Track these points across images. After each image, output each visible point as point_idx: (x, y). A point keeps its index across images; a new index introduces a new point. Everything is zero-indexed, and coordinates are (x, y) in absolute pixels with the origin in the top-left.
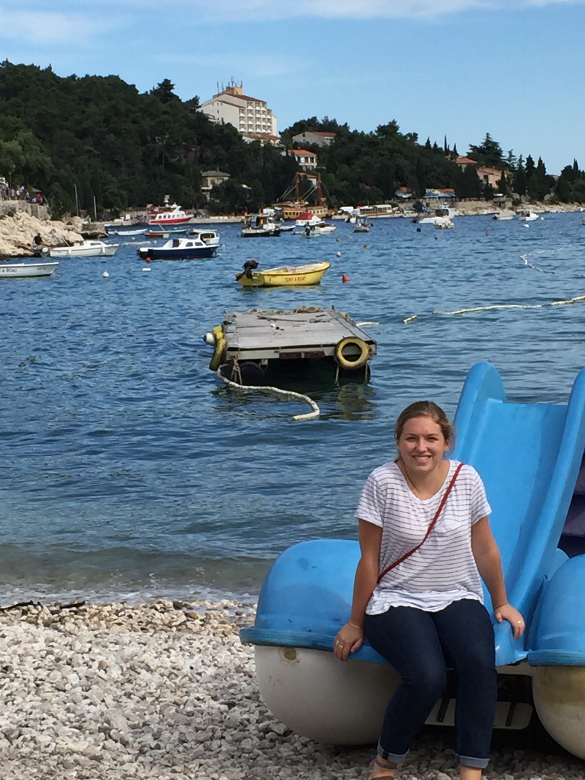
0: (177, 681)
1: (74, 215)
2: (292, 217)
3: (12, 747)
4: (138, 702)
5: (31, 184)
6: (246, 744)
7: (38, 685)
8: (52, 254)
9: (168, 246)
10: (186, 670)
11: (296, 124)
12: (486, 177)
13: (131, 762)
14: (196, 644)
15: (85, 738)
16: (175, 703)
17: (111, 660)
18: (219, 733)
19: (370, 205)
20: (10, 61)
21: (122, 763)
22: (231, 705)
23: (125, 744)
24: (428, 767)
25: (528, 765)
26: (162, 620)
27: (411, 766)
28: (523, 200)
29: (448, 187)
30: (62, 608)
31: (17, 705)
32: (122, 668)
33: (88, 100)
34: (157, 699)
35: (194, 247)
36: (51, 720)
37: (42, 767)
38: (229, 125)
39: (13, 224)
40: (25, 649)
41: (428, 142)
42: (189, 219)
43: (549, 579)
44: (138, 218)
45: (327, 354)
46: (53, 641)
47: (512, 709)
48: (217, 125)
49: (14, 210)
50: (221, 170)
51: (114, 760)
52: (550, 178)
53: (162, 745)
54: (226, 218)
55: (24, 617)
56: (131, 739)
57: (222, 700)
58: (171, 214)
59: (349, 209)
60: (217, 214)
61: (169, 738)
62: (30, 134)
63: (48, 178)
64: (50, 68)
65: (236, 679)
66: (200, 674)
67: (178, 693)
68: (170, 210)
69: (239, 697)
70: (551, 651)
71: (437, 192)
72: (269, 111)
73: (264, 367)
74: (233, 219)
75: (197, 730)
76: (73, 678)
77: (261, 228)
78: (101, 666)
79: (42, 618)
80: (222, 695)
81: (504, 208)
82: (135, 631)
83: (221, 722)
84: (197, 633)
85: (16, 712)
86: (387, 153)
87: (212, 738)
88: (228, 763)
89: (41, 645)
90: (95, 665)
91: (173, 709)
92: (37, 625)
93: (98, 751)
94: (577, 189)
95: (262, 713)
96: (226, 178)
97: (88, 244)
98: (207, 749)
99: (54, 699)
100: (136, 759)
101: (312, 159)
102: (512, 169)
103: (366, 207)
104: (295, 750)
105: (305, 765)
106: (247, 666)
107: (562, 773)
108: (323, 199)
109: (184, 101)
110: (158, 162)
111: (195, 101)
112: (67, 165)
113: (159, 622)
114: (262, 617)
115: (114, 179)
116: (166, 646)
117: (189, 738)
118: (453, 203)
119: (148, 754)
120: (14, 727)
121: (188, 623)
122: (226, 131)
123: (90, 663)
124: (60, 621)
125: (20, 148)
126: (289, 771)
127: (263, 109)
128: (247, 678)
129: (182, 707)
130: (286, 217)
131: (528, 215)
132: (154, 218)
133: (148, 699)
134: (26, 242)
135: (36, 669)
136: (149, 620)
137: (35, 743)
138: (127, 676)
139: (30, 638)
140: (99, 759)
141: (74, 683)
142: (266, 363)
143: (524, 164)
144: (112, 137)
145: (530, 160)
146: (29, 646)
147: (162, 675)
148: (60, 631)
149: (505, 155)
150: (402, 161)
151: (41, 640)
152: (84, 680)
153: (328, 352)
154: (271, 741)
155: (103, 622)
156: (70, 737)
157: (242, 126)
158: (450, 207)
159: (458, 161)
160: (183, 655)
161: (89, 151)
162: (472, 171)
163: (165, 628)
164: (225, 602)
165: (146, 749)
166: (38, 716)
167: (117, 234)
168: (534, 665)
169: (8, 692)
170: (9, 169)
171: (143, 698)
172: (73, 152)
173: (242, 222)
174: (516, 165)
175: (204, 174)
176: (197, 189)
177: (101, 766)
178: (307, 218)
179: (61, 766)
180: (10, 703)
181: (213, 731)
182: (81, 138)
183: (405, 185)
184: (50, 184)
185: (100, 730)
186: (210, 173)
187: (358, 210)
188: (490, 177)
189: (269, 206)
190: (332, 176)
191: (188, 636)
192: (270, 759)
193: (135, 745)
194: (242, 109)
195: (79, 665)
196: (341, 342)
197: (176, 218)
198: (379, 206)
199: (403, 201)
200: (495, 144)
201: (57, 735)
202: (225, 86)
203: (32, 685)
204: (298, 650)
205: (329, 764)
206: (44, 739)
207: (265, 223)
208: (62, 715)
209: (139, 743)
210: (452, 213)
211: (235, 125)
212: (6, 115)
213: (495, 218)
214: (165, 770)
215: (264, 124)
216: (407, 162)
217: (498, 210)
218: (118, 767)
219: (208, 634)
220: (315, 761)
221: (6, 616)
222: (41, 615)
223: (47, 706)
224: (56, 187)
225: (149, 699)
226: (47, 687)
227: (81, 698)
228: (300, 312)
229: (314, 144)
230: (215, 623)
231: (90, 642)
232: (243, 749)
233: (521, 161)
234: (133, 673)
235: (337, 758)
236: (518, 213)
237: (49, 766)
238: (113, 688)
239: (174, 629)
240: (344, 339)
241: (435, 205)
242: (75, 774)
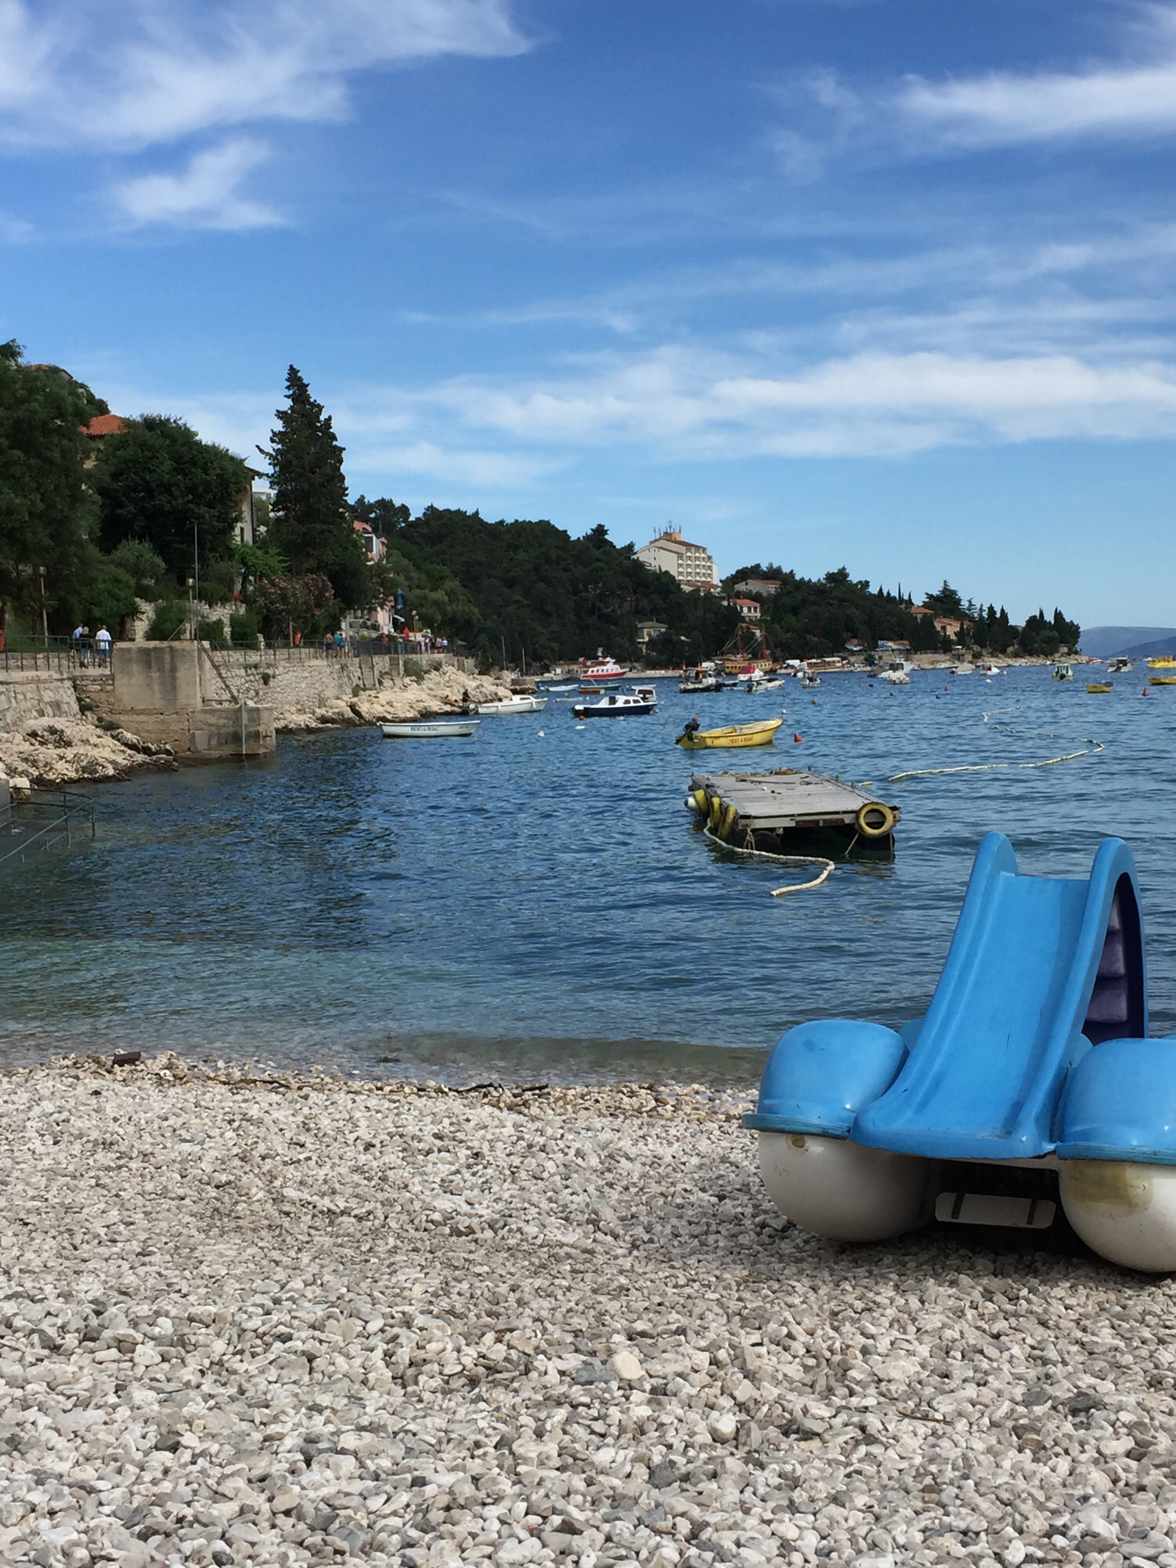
0: (660, 1170)
1: (502, 669)
2: (734, 671)
3: (497, 1238)
4: (621, 1193)
5: (457, 636)
6: (744, 1239)
7: (513, 1173)
8: (481, 710)
9: (604, 704)
10: (668, 1159)
11: (738, 572)
12: (944, 628)
13: (624, 1256)
14: (673, 1131)
15: (574, 1231)
16: (662, 1194)
17: (587, 1147)
18: (714, 1228)
19: (818, 658)
20: (435, 506)
21: (616, 1258)
22: (721, 1198)
23: (616, 1237)
24: (943, 1268)
25: (1052, 1268)
26: (631, 1105)
27: (925, 1267)
28: (984, 652)
29: (902, 639)
30: (524, 1091)
31: (495, 1194)
32: (599, 1155)
33: (516, 547)
34: (641, 1189)
35: (632, 704)
36: (533, 1211)
37: (533, 1260)
38: (667, 572)
39: (439, 679)
40: (493, 1134)
41: (881, 590)
42: (624, 673)
43: (1074, 1066)
44: (569, 672)
45: (847, 821)
46: (522, 1126)
47: (1033, 1207)
48: (654, 573)
49: (440, 665)
50: (657, 621)
51: (607, 1253)
52: (1014, 628)
53: (656, 1239)
54: (663, 672)
55: (486, 1100)
56: (622, 1232)
57: (711, 1192)
58: (605, 668)
59: (796, 663)
60: (654, 669)
61: (662, 1232)
62: (457, 583)
63: (475, 630)
64: (477, 513)
65: (723, 1169)
66: (684, 1164)
67: (663, 1183)
68: (603, 664)
69: (729, 1189)
70: (1082, 1143)
71: (890, 644)
72: (710, 558)
73: (778, 835)
74: (670, 673)
75: (690, 1223)
76: (550, 1166)
77: (701, 682)
78: (579, 1153)
79: (505, 1102)
80: (711, 1186)
81: (963, 661)
82: (604, 1116)
83: (714, 1215)
84: (671, 1120)
85: (495, 1201)
86: (836, 601)
87: (707, 1233)
88: (728, 1259)
89: (509, 1130)
90: (572, 1152)
91: (661, 1201)
92: (500, 1109)
93: (588, 1243)
94: (1043, 641)
95: (755, 1207)
96: (663, 630)
97: (517, 699)
98: (702, 1244)
99: (533, 1188)
100: (630, 1253)
101: (755, 608)
102: (971, 619)
103: (814, 661)
104: (797, 1247)
105: (810, 1263)
106: (732, 1156)
107: (1091, 1278)
108: (768, 652)
109: (618, 547)
110: (591, 612)
111: (630, 548)
112: (495, 617)
113: (628, 1107)
114: (766, 1102)
115: (544, 630)
116: (641, 1133)
117: (681, 1232)
118: (907, 654)
119: (641, 1248)
120: (498, 1216)
121: (659, 1109)
122: (664, 580)
123: (566, 1150)
124: (524, 1104)
125: (446, 598)
126: (795, 1270)
127: (703, 555)
128: (733, 1168)
129: (670, 1198)
130: (727, 671)
131: (990, 669)
132: (586, 672)
133: (631, 1189)
134: (453, 698)
135: (508, 1155)
136: (617, 1104)
137: (522, 1234)
138: (606, 1165)
139: (497, 1122)
140: (591, 1252)
141: (552, 1171)
142: (781, 831)
143: (985, 615)
144: (542, 586)
145: (991, 609)
146: (497, 1131)
147: (644, 1164)
148: (525, 1115)
149: (965, 604)
150: (853, 611)
151: (509, 1124)
152: (562, 1168)
153: (848, 819)
154: (770, 1236)
155: (569, 1107)
156: (558, 1228)
157: (680, 573)
158: (906, 660)
159: (913, 610)
160: (661, 1143)
161: (517, 602)
162: (928, 621)
163: (635, 1113)
164: (696, 1086)
165: (638, 1243)
166: (519, 1205)
167: (548, 690)
168: (1063, 1158)
169: (483, 1179)
170: (436, 621)
171: (626, 1189)
172: (502, 603)
173: (680, 676)
174: (976, 615)
175: (640, 626)
176: (633, 641)
177: (595, 1260)
178: (749, 672)
179: (552, 1259)
180: (487, 1191)
181: (708, 1225)
182: (509, 587)
183: (855, 637)
184: (476, 636)
185: (588, 1222)
186: (646, 624)
187: (805, 663)
188: (948, 628)
189: (708, 659)
190: (777, 626)
191: (663, 1122)
192: (772, 1256)
193: (627, 1238)
194: (680, 556)
195: (554, 1153)
196: (862, 808)
197: (610, 672)
198: (827, 660)
199: (853, 653)
200: (954, 592)
201: (545, 1227)
202: (663, 530)
203: (507, 1172)
204: (806, 1138)
205: (836, 1263)
206: (531, 1230)
207: (704, 677)
208: (545, 1205)
209: (631, 1236)
210: (908, 667)
211: (674, 572)
212: (432, 563)
213: (953, 672)
214: (663, 1265)
215: (703, 571)
216: (857, 612)
217: (957, 664)
218: (612, 1262)
219: (682, 1121)
220: (820, 1259)
221: (467, 1098)
222: (503, 1098)
223: (526, 1195)
224: (483, 639)
225: (633, 1190)
226: (523, 1175)
227: (562, 1187)
228: (777, 773)
229: (757, 593)
230: (688, 1109)
231: (562, 1128)
232: (741, 1245)
233: (981, 610)
234: (612, 1162)
235: (844, 1256)
236: (978, 667)
237: (539, 1258)
238: (594, 1177)
239: (645, 1114)
240: (865, 806)
241: (888, 658)
242: (568, 1268)
